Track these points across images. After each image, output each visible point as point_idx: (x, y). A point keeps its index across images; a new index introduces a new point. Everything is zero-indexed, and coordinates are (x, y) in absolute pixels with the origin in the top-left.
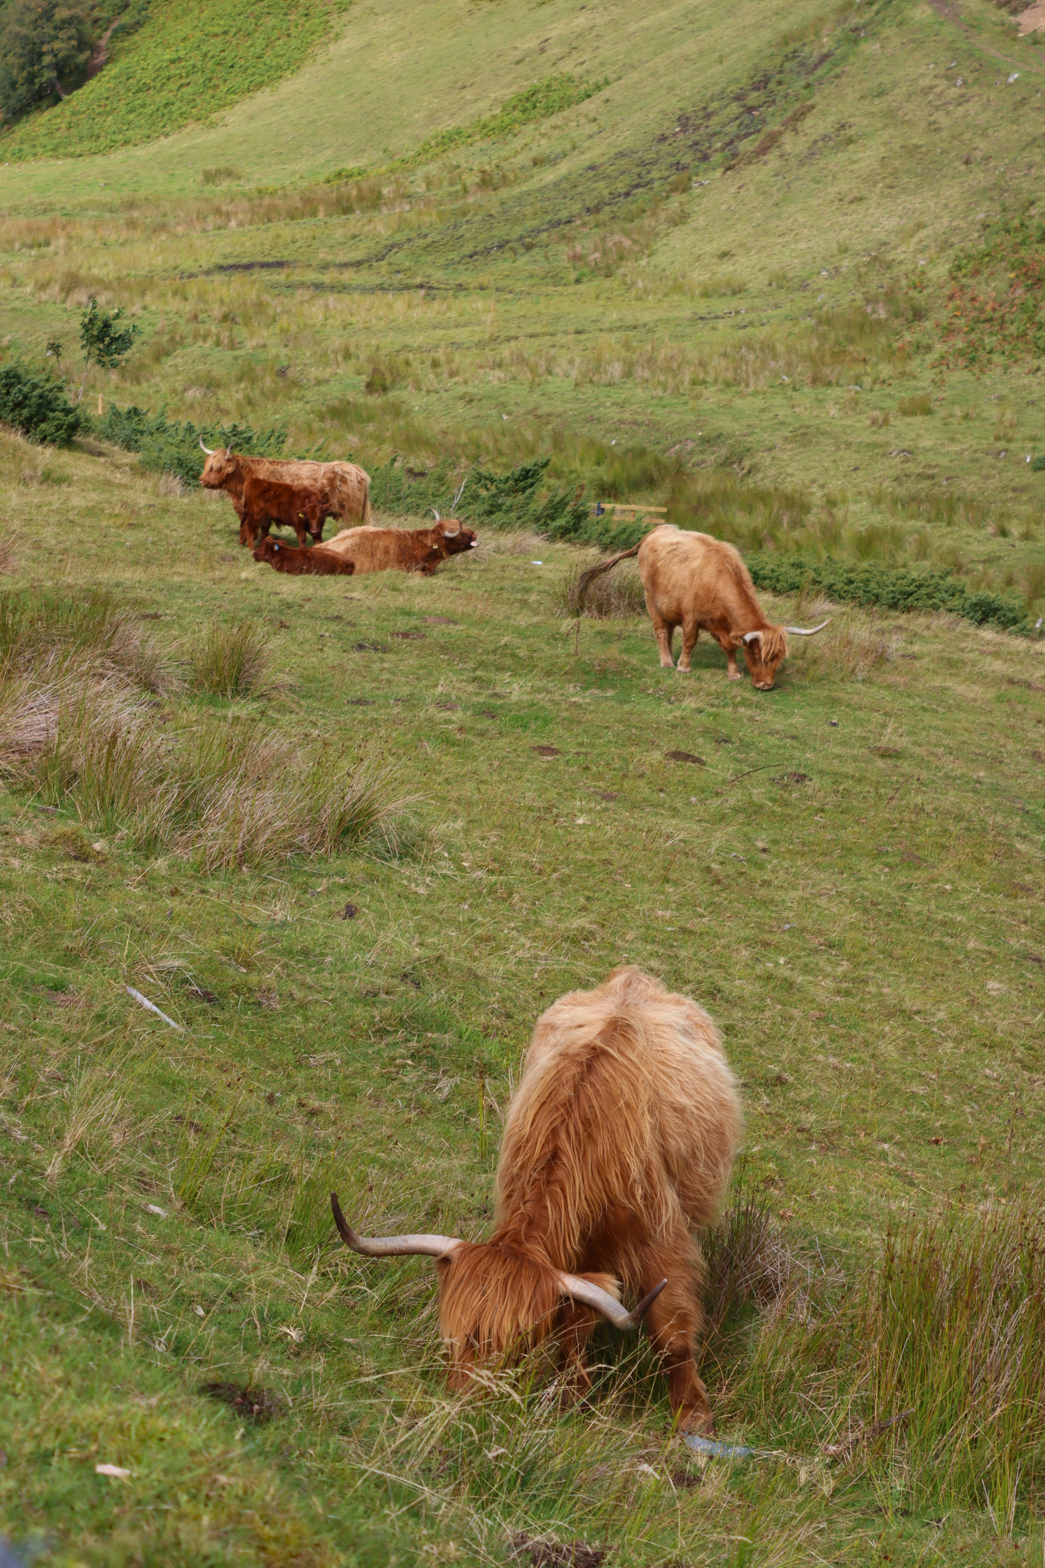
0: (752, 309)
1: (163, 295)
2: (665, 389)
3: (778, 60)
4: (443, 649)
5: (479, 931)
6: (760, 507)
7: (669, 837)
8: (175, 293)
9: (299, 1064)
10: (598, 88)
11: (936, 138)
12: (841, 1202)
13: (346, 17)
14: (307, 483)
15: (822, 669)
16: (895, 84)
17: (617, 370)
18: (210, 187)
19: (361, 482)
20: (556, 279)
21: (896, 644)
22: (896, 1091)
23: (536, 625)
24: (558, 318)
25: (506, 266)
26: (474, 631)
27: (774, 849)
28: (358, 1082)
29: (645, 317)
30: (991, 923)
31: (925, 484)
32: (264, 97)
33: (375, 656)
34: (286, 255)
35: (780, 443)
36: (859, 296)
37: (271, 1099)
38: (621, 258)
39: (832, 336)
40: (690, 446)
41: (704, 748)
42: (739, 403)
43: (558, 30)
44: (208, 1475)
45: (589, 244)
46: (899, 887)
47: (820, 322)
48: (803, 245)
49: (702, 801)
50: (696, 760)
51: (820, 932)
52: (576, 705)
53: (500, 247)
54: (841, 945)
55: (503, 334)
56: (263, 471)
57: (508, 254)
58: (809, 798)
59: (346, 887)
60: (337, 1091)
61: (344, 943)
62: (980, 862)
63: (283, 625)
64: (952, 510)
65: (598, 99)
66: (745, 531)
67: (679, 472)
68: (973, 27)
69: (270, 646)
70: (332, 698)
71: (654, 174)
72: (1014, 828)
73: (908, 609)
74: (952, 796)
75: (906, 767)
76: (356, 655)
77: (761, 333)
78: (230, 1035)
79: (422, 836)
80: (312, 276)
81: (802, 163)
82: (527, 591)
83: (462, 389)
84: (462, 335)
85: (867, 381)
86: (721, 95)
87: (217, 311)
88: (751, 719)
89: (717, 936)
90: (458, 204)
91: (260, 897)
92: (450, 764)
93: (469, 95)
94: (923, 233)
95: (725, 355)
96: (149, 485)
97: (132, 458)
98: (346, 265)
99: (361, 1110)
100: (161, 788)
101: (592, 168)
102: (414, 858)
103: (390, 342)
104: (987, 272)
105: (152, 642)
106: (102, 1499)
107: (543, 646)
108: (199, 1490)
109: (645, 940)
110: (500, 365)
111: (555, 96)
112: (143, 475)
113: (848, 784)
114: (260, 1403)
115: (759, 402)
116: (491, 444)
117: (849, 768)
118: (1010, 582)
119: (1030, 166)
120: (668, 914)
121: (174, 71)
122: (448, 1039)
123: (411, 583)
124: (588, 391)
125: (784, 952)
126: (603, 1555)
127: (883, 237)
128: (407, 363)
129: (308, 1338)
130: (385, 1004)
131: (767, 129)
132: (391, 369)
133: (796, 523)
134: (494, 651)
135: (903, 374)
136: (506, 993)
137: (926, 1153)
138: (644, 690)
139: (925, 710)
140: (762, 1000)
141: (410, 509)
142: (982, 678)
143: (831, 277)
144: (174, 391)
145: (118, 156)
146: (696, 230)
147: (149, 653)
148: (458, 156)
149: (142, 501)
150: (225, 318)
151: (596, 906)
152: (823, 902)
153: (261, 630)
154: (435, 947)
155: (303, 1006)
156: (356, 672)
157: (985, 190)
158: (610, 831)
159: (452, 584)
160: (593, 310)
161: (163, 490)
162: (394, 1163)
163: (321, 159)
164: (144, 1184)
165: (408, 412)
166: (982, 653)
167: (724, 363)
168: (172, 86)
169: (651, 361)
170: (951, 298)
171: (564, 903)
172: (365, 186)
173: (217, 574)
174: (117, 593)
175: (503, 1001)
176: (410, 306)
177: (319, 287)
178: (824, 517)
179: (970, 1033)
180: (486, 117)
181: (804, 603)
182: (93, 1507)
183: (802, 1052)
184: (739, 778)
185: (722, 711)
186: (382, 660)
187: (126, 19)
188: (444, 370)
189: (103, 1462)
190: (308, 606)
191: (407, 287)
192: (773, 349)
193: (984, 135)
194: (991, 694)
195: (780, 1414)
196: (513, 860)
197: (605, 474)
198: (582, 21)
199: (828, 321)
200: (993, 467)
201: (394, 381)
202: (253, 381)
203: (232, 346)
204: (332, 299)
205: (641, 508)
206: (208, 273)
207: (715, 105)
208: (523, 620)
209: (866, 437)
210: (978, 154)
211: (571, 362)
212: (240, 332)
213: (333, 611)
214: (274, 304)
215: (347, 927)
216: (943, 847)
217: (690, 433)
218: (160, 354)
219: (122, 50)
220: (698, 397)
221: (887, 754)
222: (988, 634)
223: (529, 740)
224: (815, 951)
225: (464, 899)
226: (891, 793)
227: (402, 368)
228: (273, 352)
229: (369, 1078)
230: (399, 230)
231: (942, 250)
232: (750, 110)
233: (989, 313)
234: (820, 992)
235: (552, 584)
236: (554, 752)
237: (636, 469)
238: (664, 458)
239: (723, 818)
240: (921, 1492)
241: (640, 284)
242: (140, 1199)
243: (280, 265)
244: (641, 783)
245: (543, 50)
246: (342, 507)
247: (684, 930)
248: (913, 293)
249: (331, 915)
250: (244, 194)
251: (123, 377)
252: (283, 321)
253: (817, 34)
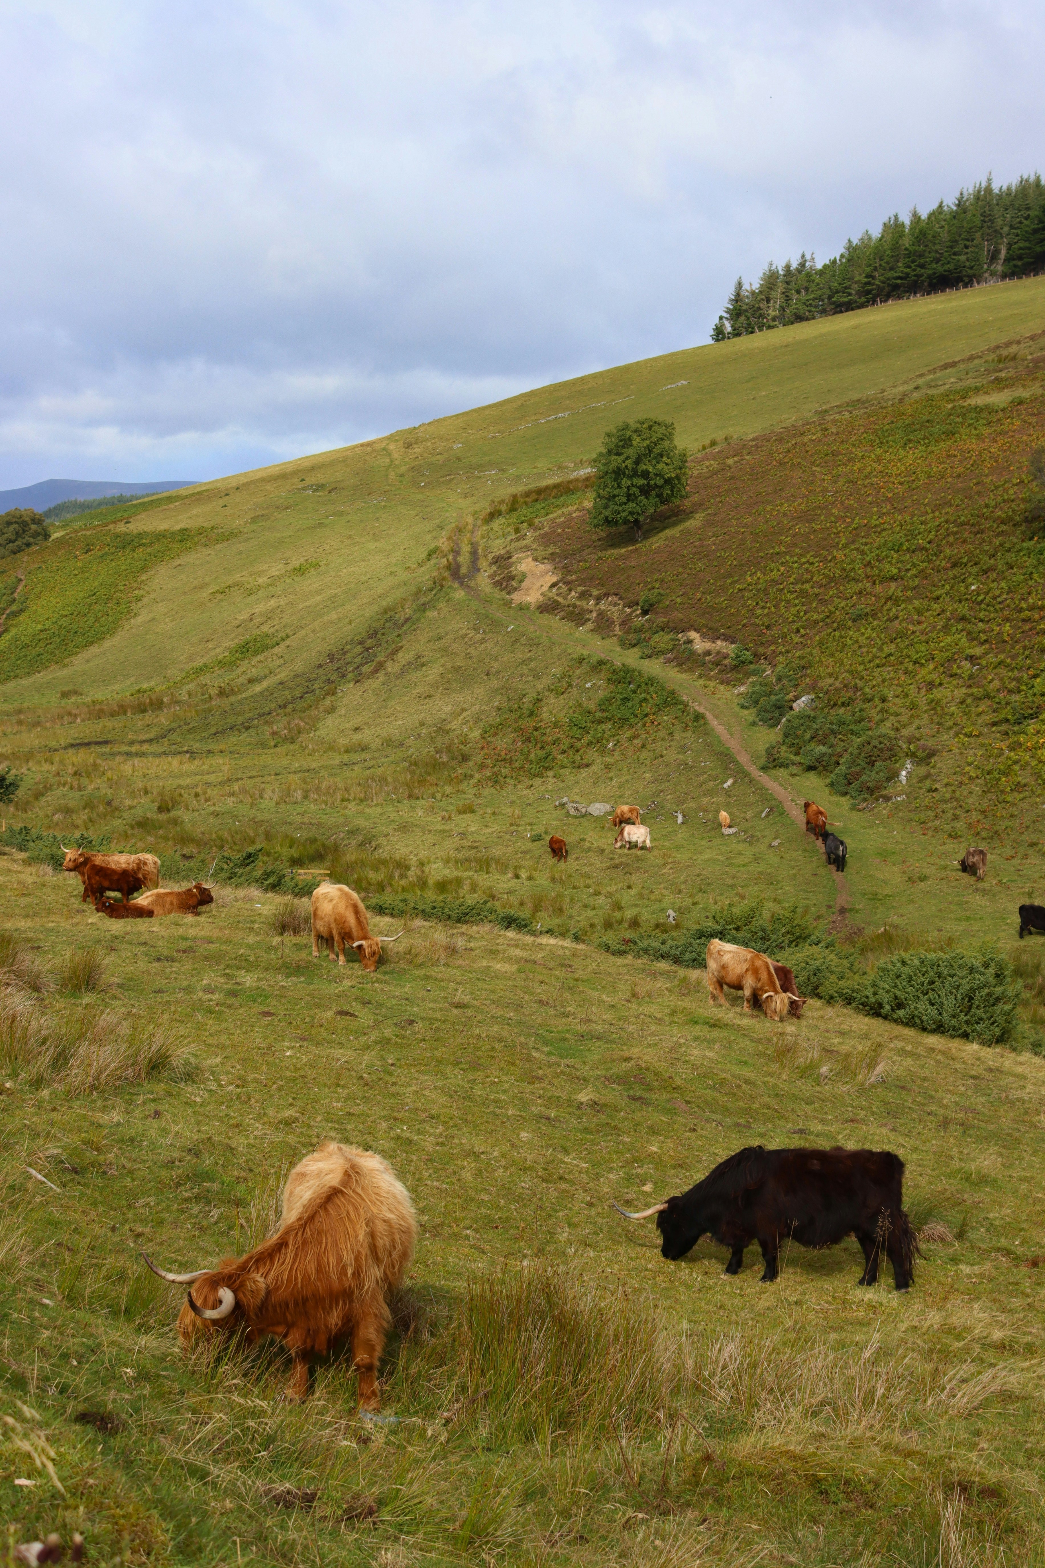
0: (373, 758)
1: (39, 762)
2: (326, 804)
3: (382, 622)
4: (206, 958)
5: (232, 1122)
6: (382, 868)
7: (338, 1060)
8: (46, 761)
9: (130, 1207)
10: (283, 640)
11: (470, 662)
12: (444, 1266)
13: (140, 604)
14: (124, 866)
15: (420, 959)
16: (447, 634)
17: (299, 794)
18: (65, 700)
19: (155, 863)
20: (263, 745)
21: (460, 943)
22: (473, 1199)
23: (259, 942)
24: (265, 767)
25: (235, 739)
26: (223, 947)
27: (398, 1064)
28: (165, 1215)
29: (314, 765)
30: (521, 1099)
31: (473, 852)
32: (94, 650)
33: (167, 964)
34: (110, 737)
35: (392, 832)
36: (432, 749)
37: (113, 1229)
38: (299, 732)
39: (418, 772)
40: (342, 835)
41: (356, 1008)
42: (368, 810)
43: (260, 608)
44: (82, 1480)
45: (281, 725)
46: (469, 1082)
47: (411, 764)
48: (400, 722)
49: (356, 1038)
50: (352, 1015)
51: (426, 1110)
52: (283, 987)
53: (231, 728)
54: (438, 1117)
55: (234, 777)
56: (98, 860)
57: (236, 733)
58: (416, 1033)
59: (154, 1100)
60: (152, 1221)
61: (153, 1133)
62: (513, 1064)
63: (113, 949)
64: (488, 865)
65: (283, 645)
66: (373, 881)
67: (336, 850)
68: (487, 601)
69: (106, 962)
70: (143, 990)
71: (316, 686)
72: (531, 1044)
73: (466, 922)
74: (496, 1028)
75: (469, 1012)
76: (156, 964)
77: (379, 771)
78: (89, 1192)
79: (197, 1068)
80: (124, 748)
81: (397, 678)
82: (253, 922)
83: (212, 809)
84: (211, 778)
85: (439, 796)
86: (351, 642)
87: (71, 770)
88: (382, 990)
89: (368, 1116)
90: (207, 706)
91: (104, 1109)
92: (211, 1024)
93: (211, 645)
94: (465, 714)
95: (359, 784)
96: (34, 870)
97: (24, 855)
98: (144, 742)
99: (165, 1233)
100: (44, 1048)
101: (281, 683)
102: (194, 1082)
103: (171, 783)
104: (501, 734)
105: (36, 963)
106: (19, 1501)
107: (263, 954)
108: (77, 1490)
109: (327, 1121)
110: (233, 794)
111: (259, 645)
112: (30, 865)
113: (437, 1024)
114: (112, 1423)
115: (379, 810)
116: (230, 839)
117: (438, 1015)
118: (522, 904)
119: (522, 676)
120: (340, 1105)
121: (42, 636)
122: (216, 1186)
123: (186, 920)
124: (283, 807)
125: (407, 1123)
126: (316, 1494)
127: (443, 716)
128: (181, 795)
129: (139, 1373)
130: (179, 1167)
131: (377, 659)
132: (172, 799)
133: (403, 876)
134: (235, 959)
135: (458, 791)
136: (249, 1157)
137: (491, 1234)
138: (321, 977)
139: (478, 979)
140: (395, 1151)
141: (184, 878)
142: (510, 960)
143: (416, 739)
144: (47, 816)
145: (12, 684)
146: (340, 716)
147: (35, 969)
148: (205, 679)
149: (30, 880)
150: (75, 773)
151: (298, 1103)
152: (426, 1092)
153: (101, 951)
154: (207, 1132)
155: (131, 1172)
156: (156, 974)
157: (498, 689)
158: (304, 1059)
159: (210, 920)
160: (285, 762)
161: (41, 873)
162: (187, 1262)
163: (128, 683)
164: (39, 1286)
165: (182, 822)
166: (508, 945)
167: (359, 789)
168: (41, 644)
169: (318, 789)
170: (482, 748)
171: (281, 1102)
172: (153, 697)
173: (75, 921)
174: (16, 934)
175: (247, 1161)
176: (181, 763)
177: (129, 754)
178: (419, 872)
179: (513, 1163)
180: (220, 657)
181: (409, 923)
182: (13, 1506)
183: (419, 1180)
184: (377, 1025)
185: (365, 986)
186: (171, 967)
187: (14, 608)
188: (202, 798)
189: (19, 1477)
190: (127, 937)
191: (180, 753)
192: (385, 780)
193: (496, 659)
194: (514, 968)
195: (415, 1396)
196: (250, 1079)
197: (295, 853)
198: (273, 603)
199: (416, 764)
200: (510, 841)
201: (173, 806)
202: (92, 808)
203: (80, 789)
204: (136, 761)
205: (315, 871)
206: (65, 748)
207: (348, 647)
208: (251, 939)
209: (439, 827)
210: (493, 670)
211: (273, 791)
212: (84, 781)
213: (142, 939)
214: (103, 764)
215: (155, 1124)
216: (493, 1057)
217: (341, 828)
218: (38, 795)
219: (12, 625)
220: (345, 808)
221: (459, 1006)
222: (511, 934)
223: (257, 1008)
224: (424, 1121)
225: (223, 1103)
226: (461, 1028)
227: (178, 798)
228: (104, 792)
229: (171, 1212)
230: (174, 721)
231: (476, 722)
232: (368, 649)
233: (503, 756)
234: (427, 1144)
235: (266, 917)
236: (271, 1014)
237: (311, 849)
238: (327, 843)
239: (368, 1047)
240: (497, 1436)
241: (310, 747)
242: (37, 1296)
243: (106, 742)
244: (322, 1030)
245: (251, 620)
246: (145, 878)
247: (349, 1114)
248: (461, 747)
249: (147, 1117)
250: (84, 704)
251: (17, 809)
252: (109, 774)
253: (403, 607)
